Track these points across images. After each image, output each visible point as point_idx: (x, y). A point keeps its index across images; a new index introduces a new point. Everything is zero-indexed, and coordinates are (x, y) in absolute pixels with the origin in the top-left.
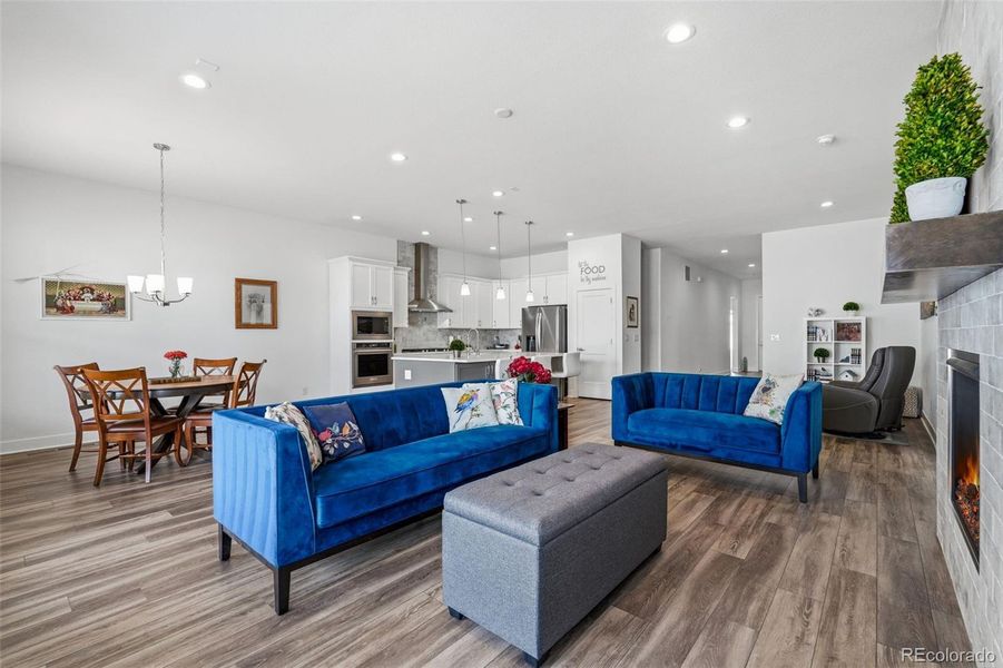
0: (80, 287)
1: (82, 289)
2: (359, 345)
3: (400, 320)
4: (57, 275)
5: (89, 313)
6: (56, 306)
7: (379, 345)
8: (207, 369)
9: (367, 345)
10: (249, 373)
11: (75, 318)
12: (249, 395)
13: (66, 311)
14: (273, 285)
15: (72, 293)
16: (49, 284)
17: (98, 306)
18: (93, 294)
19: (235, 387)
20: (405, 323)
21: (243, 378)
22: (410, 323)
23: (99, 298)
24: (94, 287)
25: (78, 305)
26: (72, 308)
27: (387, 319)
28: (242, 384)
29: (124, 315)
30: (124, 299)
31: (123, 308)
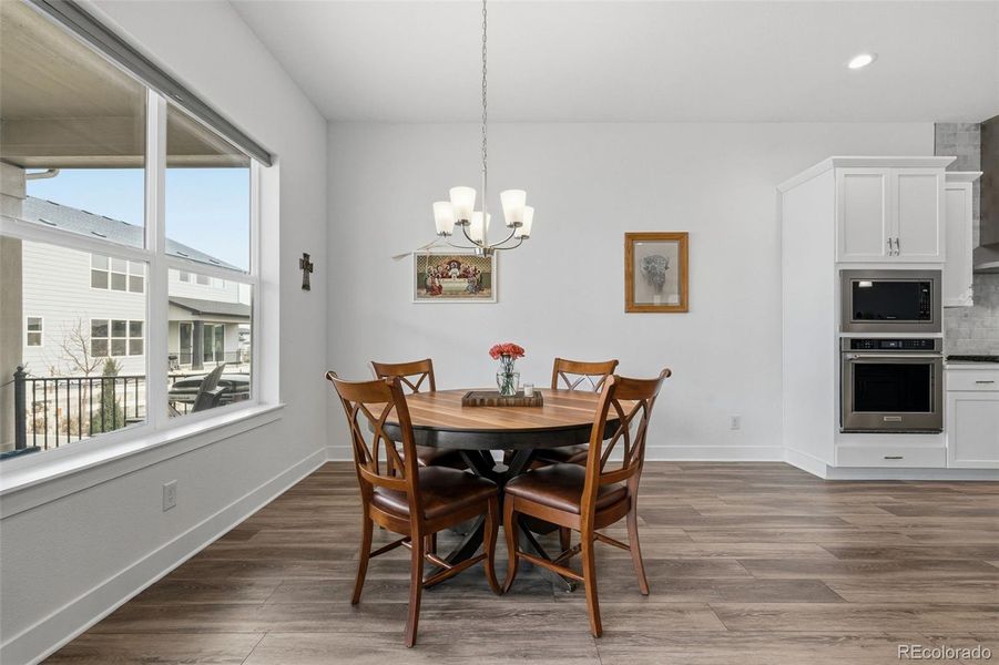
0: (447, 260)
1: (449, 264)
2: (857, 344)
3: (956, 292)
4: (427, 248)
5: (454, 294)
6: (426, 287)
7: (908, 345)
8: (572, 378)
9: (878, 344)
10: (628, 405)
11: (443, 301)
12: (628, 455)
13: (435, 291)
14: (681, 238)
15: (440, 269)
16: (421, 260)
17: (464, 284)
18: (459, 269)
19: (595, 431)
20: (966, 299)
21: (613, 414)
22: (976, 299)
23: (465, 275)
24: (460, 261)
25: (446, 284)
26: (440, 288)
27: (927, 285)
28: (612, 428)
29: (489, 296)
30: (489, 274)
31: (489, 286)
